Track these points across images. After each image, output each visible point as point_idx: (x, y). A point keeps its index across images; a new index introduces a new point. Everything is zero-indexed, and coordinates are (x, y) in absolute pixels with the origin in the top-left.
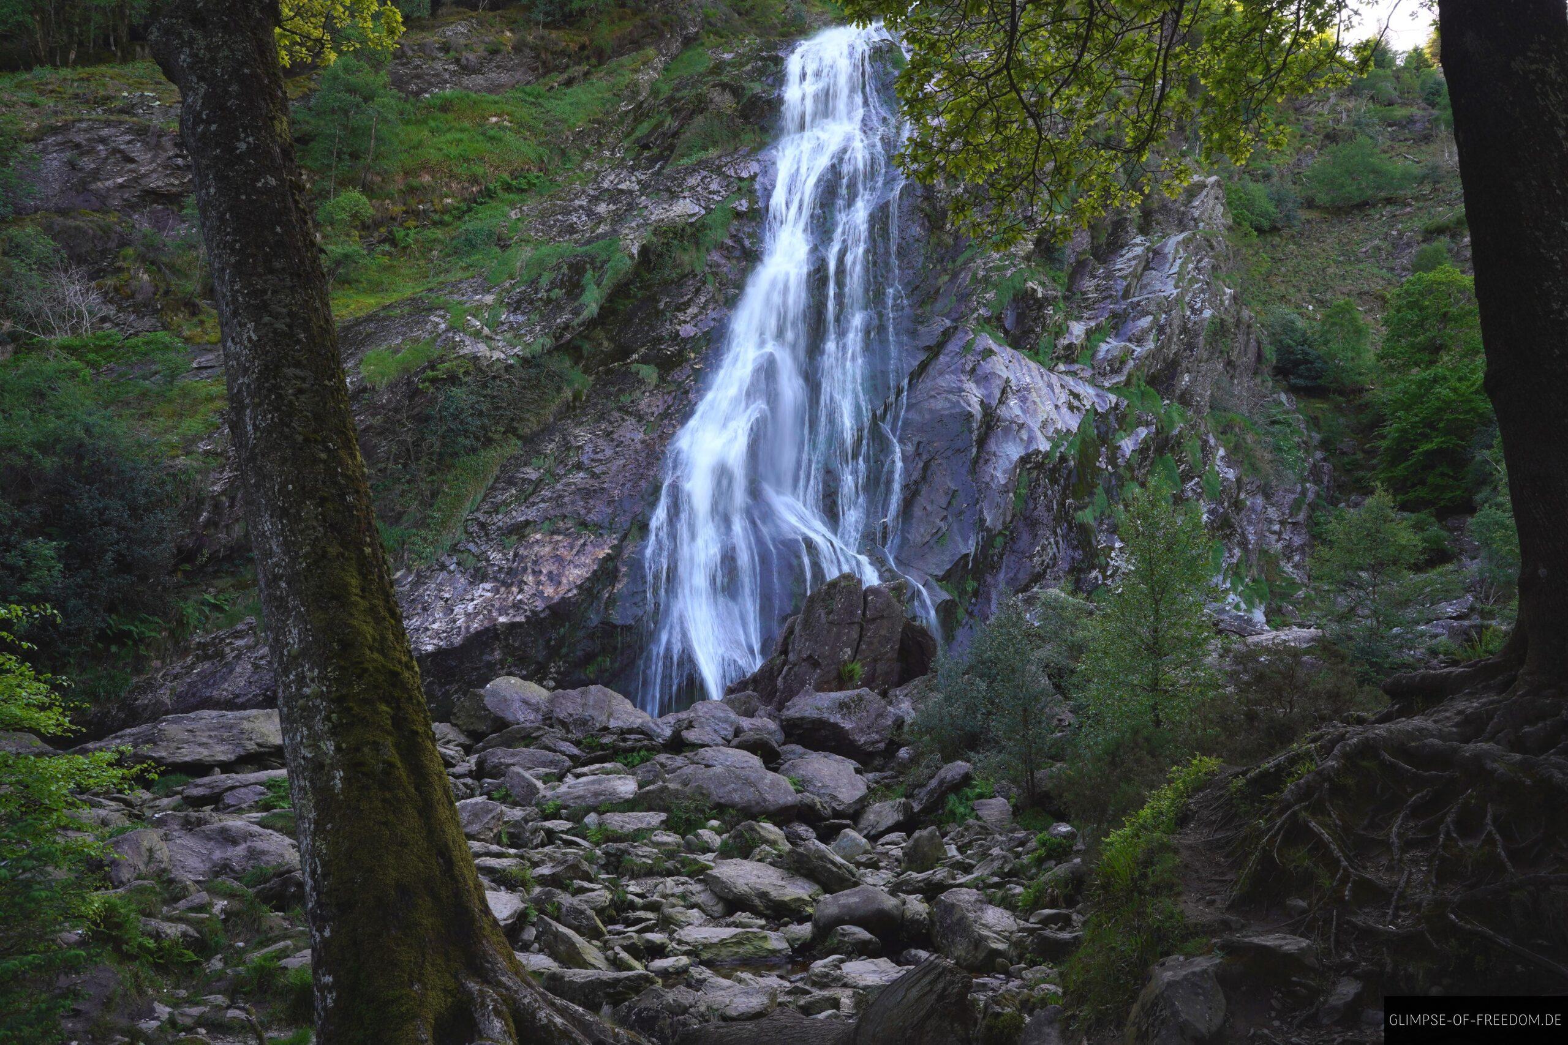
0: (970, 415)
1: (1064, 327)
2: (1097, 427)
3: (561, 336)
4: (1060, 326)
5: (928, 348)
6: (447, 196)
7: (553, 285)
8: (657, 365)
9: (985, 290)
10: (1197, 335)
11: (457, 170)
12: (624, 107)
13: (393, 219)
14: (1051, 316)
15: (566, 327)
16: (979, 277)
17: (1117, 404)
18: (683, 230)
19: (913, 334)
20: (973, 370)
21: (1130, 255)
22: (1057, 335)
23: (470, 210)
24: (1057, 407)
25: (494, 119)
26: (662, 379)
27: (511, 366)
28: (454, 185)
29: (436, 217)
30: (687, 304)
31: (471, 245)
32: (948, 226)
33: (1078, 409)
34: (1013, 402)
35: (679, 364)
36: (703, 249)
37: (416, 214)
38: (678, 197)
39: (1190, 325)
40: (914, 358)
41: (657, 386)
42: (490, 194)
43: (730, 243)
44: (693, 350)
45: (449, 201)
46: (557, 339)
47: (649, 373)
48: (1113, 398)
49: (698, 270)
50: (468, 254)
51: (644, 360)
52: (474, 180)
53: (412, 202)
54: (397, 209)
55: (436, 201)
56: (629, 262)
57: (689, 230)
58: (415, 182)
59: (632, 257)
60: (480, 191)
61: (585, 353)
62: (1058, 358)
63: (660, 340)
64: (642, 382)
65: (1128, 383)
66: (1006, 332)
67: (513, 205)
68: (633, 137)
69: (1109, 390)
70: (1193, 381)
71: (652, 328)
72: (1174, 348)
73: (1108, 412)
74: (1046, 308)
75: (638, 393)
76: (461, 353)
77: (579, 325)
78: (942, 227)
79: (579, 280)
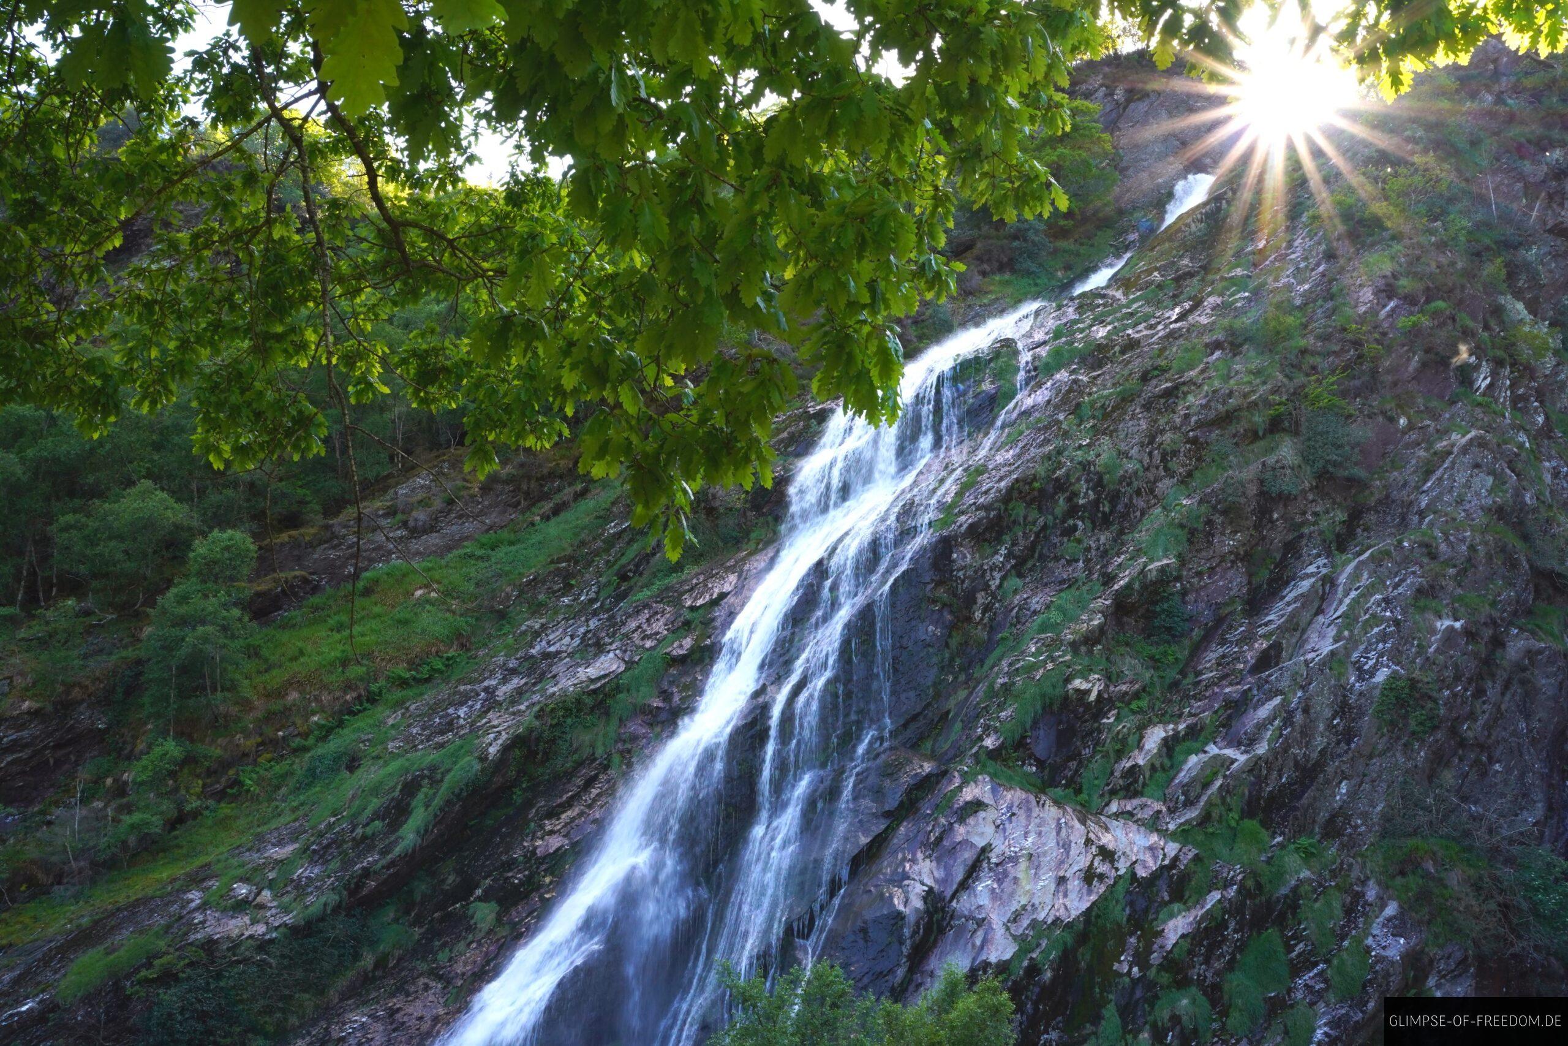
0: (899, 916)
1: (1132, 740)
2: (1131, 904)
3: (359, 886)
4: (1124, 741)
5: (887, 814)
6: (314, 713)
7: (377, 816)
8: (499, 902)
9: (1001, 707)
10: (1362, 714)
11: (327, 679)
12: (612, 529)
13: (245, 755)
14: (1110, 727)
15: (366, 873)
16: (997, 686)
17: (1176, 859)
18: (578, 701)
19: (878, 793)
20: (940, 839)
21: (1292, 595)
22: (1120, 754)
23: (341, 724)
24: (1062, 881)
25: (419, 593)
26: (499, 920)
27: (272, 941)
28: (325, 698)
29: (297, 742)
30: (568, 804)
31: (312, 775)
32: (978, 615)
33: (1101, 877)
34: (984, 886)
35: (526, 896)
36: (614, 722)
37: (274, 743)
38: (602, 652)
39: (1352, 699)
40: (865, 832)
41: (490, 931)
42: (373, 699)
43: (656, 703)
44: (550, 871)
45: (316, 719)
46: (352, 893)
47: (484, 913)
48: (1172, 848)
49: (600, 751)
50: (309, 785)
51: (484, 899)
52: (348, 686)
53: (268, 731)
54: (249, 744)
55: (299, 722)
56: (477, 766)
57: (589, 701)
58: (276, 706)
59: (483, 759)
60: (359, 697)
61: (418, 897)
62: (1113, 793)
63: (511, 864)
64: (470, 929)
65: (1205, 819)
66: (1040, 764)
67: (400, 704)
68: (616, 567)
69: (1173, 836)
70: (1352, 794)
71: (508, 849)
72: (1319, 742)
73: (1155, 876)
74: (1105, 715)
75: (461, 946)
76: (192, 938)
77: (388, 867)
78: (969, 619)
79: (409, 804)
